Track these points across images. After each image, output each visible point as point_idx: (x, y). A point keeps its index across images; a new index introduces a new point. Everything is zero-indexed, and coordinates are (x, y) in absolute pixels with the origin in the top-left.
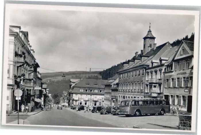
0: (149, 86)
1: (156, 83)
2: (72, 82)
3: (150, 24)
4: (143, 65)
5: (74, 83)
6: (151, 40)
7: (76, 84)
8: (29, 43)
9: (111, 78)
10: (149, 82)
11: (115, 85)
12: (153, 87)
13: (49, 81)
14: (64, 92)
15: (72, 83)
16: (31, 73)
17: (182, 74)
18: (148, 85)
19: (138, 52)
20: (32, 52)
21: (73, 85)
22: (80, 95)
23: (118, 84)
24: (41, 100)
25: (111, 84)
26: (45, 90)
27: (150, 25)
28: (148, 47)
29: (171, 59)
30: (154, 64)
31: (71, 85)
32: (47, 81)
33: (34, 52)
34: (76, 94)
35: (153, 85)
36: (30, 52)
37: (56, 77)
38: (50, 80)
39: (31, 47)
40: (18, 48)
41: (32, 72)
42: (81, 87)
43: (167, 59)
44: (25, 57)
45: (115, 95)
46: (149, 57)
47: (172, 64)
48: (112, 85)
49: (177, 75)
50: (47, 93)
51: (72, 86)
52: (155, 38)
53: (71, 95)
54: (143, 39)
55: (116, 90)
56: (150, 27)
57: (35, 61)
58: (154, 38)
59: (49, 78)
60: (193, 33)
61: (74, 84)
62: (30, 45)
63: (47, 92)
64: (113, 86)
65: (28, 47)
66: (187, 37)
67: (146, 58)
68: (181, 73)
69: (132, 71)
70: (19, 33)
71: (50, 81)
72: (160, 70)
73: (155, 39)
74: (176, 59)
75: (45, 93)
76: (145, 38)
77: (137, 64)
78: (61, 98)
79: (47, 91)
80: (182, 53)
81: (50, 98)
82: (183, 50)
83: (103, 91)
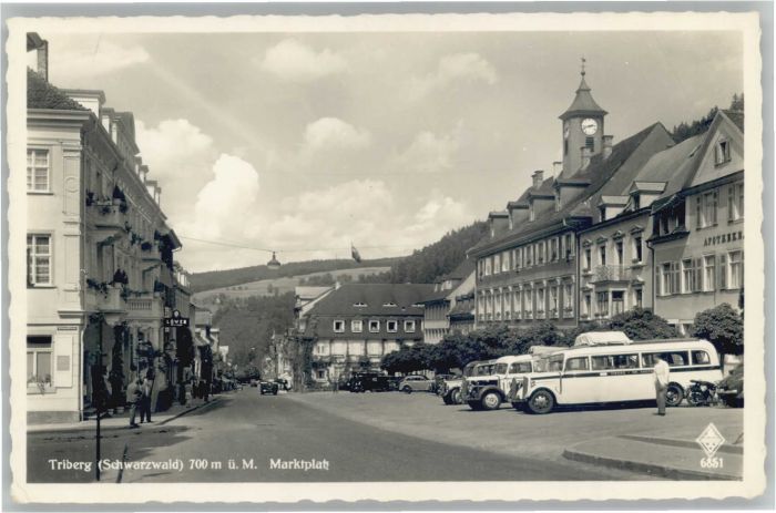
0: (593, 295)
1: (624, 283)
2: (302, 300)
3: (584, 60)
5: (311, 300)
6: (591, 122)
7: (316, 305)
8: (137, 155)
9: (444, 276)
10: (594, 280)
12: (610, 296)
13: (218, 301)
14: (273, 337)
15: (303, 303)
16: (151, 269)
17: (724, 241)
18: (591, 290)
19: (542, 172)
20: (151, 190)
21: (307, 308)
23: (472, 296)
25: (448, 298)
26: (203, 333)
27: (583, 67)
28: (582, 148)
29: (676, 187)
30: (608, 209)
31: (297, 310)
32: (213, 302)
33: (158, 190)
34: (320, 340)
35: (611, 289)
36: (146, 191)
38: (223, 296)
39: (145, 169)
40: (98, 174)
41: (153, 264)
42: (336, 316)
43: (659, 187)
44: (124, 209)
46: (587, 185)
47: (683, 205)
48: (449, 302)
49: (706, 244)
50: (212, 341)
51: (301, 314)
52: (606, 113)
54: (561, 121)
55: (465, 318)
56: (583, 74)
57: (163, 224)
58: (600, 114)
60: (739, 95)
61: (311, 305)
63: (215, 337)
64: (453, 303)
65: (137, 172)
68: (719, 237)
70: (97, 115)
71: (222, 303)
72: (637, 233)
73: (606, 118)
74: (694, 183)
75: (208, 342)
76: (566, 118)
77: (543, 216)
78: (266, 360)
79: (212, 336)
80: (721, 158)
81: (224, 360)
82: (723, 145)
83: (418, 324)
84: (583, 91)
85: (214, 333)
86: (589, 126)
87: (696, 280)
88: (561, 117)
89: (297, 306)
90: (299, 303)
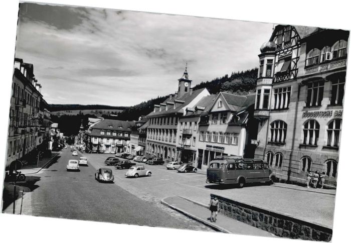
1: (190, 135)
2: (91, 122)
4: (175, 113)
5: (93, 123)
7: (96, 125)
8: (34, 77)
11: (143, 130)
12: (187, 138)
21: (92, 125)
23: (146, 129)
26: (54, 130)
27: (186, 66)
28: (184, 90)
29: (208, 110)
32: (59, 115)
33: (40, 87)
34: (96, 137)
35: (187, 136)
42: (101, 129)
43: (203, 108)
45: (143, 142)
46: (183, 103)
47: (209, 117)
48: (139, 130)
51: (90, 127)
52: (192, 81)
53: (89, 137)
56: (186, 68)
61: (94, 124)
62: (36, 79)
66: (227, 76)
67: (180, 104)
74: (213, 111)
75: (55, 133)
76: (180, 81)
77: (170, 110)
78: (76, 138)
80: (220, 106)
82: (221, 102)
83: (129, 135)
84: (186, 73)
86: (186, 84)
87: (210, 138)
89: (89, 124)
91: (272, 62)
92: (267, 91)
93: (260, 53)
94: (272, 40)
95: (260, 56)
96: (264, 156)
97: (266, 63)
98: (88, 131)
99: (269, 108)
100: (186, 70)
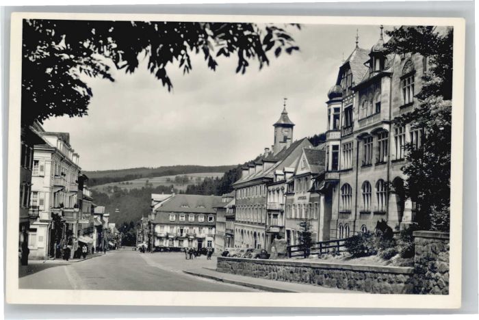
0: (268, 214)
1: (278, 211)
2: (155, 201)
4: (262, 178)
5: (159, 202)
6: (287, 129)
7: (162, 205)
9: (226, 195)
11: (230, 208)
12: (272, 216)
13: (112, 191)
14: (142, 219)
15: (155, 203)
17: (302, 199)
21: (157, 206)
22: (169, 227)
23: (234, 207)
24: (92, 237)
25: (226, 207)
26: (99, 218)
28: (281, 142)
30: (278, 177)
31: (153, 207)
32: (109, 192)
33: (78, 156)
34: (162, 225)
35: (273, 213)
37: (130, 182)
38: (115, 187)
42: (171, 212)
43: (293, 170)
45: (232, 228)
46: (276, 162)
47: (294, 181)
49: (298, 199)
50: (104, 222)
51: (154, 209)
54: (274, 127)
55: (231, 218)
57: (79, 172)
58: (291, 126)
59: (112, 184)
61: (160, 204)
63: (106, 220)
64: (228, 209)
67: (271, 164)
68: (301, 197)
69: (249, 186)
70: (56, 145)
72: (283, 189)
73: (294, 127)
74: (297, 173)
75: (101, 223)
76: (277, 125)
77: (259, 174)
79: (104, 219)
80: (303, 167)
81: (112, 232)
82: (304, 161)
84: (284, 114)
85: (106, 217)
87: (295, 213)
88: (274, 125)
90: (153, 203)
91: (339, 111)
92: (335, 147)
93: (328, 100)
94: (338, 83)
95: (328, 103)
96: (337, 230)
97: (332, 111)
98: (152, 217)
99: (339, 169)
100: (285, 109)
